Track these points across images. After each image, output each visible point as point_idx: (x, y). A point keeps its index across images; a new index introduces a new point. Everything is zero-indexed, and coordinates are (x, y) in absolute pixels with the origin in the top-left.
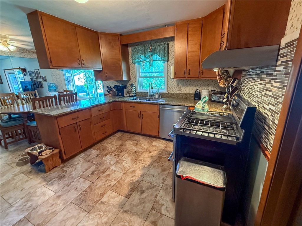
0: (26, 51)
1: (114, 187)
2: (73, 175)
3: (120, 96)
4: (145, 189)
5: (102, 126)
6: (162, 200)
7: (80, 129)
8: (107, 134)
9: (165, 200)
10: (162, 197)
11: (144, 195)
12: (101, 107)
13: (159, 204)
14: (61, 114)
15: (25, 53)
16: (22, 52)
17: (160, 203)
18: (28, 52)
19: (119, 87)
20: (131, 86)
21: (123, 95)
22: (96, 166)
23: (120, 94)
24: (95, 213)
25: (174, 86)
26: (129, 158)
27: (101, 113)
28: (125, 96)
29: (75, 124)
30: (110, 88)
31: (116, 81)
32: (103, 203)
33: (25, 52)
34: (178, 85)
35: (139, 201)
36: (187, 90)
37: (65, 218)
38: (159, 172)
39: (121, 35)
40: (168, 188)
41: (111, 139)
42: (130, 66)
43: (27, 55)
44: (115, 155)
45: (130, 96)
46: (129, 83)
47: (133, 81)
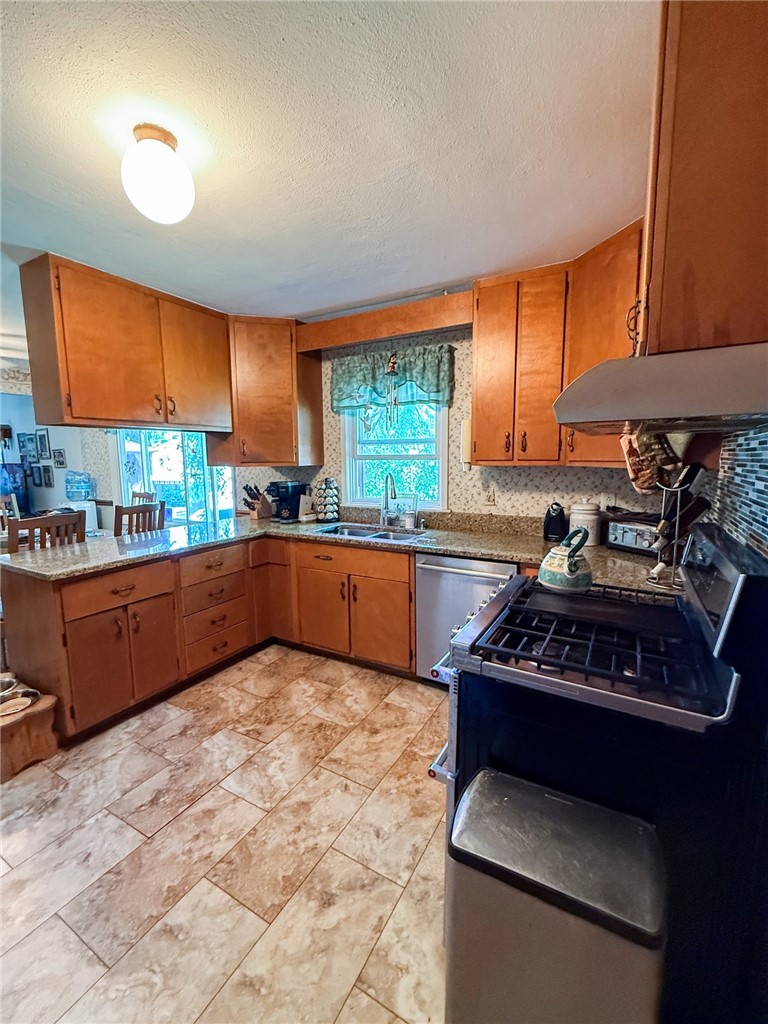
0: (17, 375)
1: (223, 866)
2: (87, 801)
3: (284, 518)
4: (338, 888)
5: (213, 622)
6: (400, 945)
7: (136, 631)
8: (230, 651)
9: (413, 948)
10: (405, 934)
11: (334, 915)
12: (216, 555)
13: (389, 965)
14: (77, 574)
15: (14, 381)
16: (6, 377)
17: (393, 958)
18: (21, 377)
19: (283, 488)
20: (324, 486)
21: (294, 516)
22: (173, 773)
23: (285, 513)
24: (134, 975)
25: (470, 488)
26: (293, 750)
27: (213, 574)
28: (303, 518)
29: (121, 610)
30: (253, 493)
31: (277, 469)
32: (171, 931)
33: (13, 378)
34: (486, 487)
35: (308, 941)
36: (517, 505)
37: (19, 983)
38: (401, 820)
39: (298, 323)
40: (432, 893)
41: (240, 669)
42: (324, 420)
43: (19, 387)
44: (247, 733)
45: (318, 521)
46: (317, 476)
47: (332, 470)
